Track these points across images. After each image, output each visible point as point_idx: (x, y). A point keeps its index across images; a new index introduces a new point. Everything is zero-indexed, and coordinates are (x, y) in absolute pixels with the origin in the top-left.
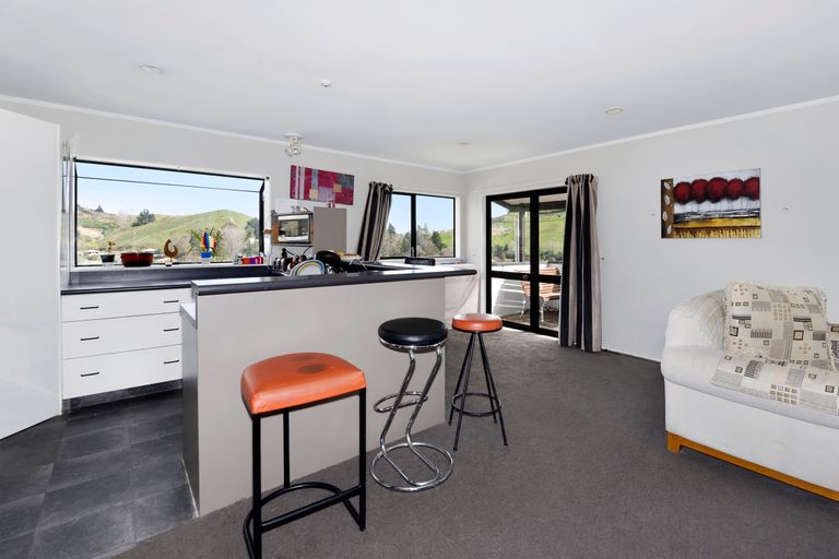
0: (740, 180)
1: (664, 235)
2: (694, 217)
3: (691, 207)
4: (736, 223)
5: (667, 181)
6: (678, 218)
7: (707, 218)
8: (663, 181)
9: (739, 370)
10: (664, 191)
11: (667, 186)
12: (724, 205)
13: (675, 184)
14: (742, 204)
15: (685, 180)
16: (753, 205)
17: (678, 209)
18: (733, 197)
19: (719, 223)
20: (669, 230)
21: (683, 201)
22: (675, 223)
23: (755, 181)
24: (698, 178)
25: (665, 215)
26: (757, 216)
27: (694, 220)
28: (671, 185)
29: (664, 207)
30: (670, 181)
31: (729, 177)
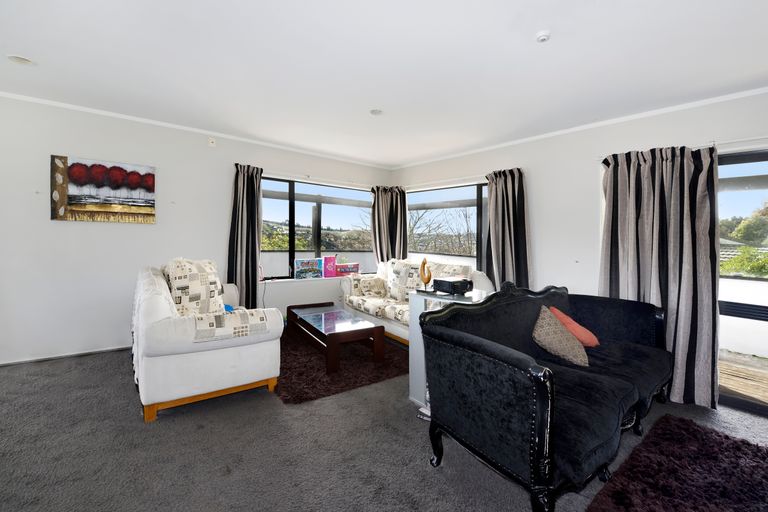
0: (138, 174)
1: (54, 216)
2: (94, 201)
3: (88, 190)
4: (134, 210)
5: (61, 158)
6: (73, 201)
7: (106, 203)
8: (53, 158)
9: (211, 325)
10: (54, 169)
11: (59, 163)
12: (123, 193)
13: (70, 163)
14: (139, 194)
15: (83, 162)
16: (149, 196)
17: (73, 190)
18: (132, 187)
19: (118, 208)
20: (61, 211)
21: (80, 183)
22: (70, 204)
23: (151, 177)
24: (98, 163)
25: (56, 195)
26: (153, 206)
27: (92, 203)
28: (65, 163)
29: (54, 185)
30: (64, 159)
31: (129, 169)
